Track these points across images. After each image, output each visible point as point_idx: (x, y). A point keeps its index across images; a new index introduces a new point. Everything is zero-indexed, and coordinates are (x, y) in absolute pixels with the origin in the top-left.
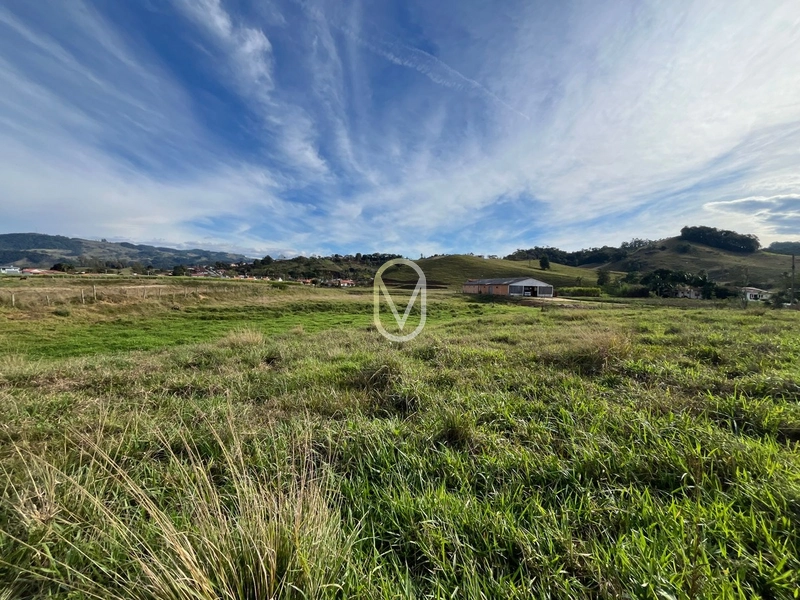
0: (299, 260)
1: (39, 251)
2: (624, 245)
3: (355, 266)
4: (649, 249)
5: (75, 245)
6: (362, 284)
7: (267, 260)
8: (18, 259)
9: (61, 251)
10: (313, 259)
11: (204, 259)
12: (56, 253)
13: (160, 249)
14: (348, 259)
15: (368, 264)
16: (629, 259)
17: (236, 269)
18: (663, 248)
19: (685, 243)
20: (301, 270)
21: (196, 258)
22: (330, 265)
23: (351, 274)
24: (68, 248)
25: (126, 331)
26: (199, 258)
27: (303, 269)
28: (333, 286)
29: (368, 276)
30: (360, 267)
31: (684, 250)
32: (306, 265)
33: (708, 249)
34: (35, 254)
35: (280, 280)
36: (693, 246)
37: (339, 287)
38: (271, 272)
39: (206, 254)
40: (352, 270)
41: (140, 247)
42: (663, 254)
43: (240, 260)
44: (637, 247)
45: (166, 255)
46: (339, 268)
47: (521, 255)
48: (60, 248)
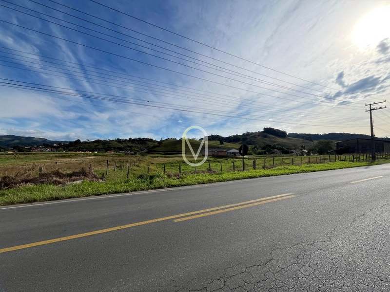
2: (244, 134)
4: (254, 136)
16: (248, 140)
18: (259, 136)
19: (266, 134)
21: (11, 140)
26: (13, 140)
31: (266, 137)
33: (273, 136)
36: (268, 135)
42: (259, 138)
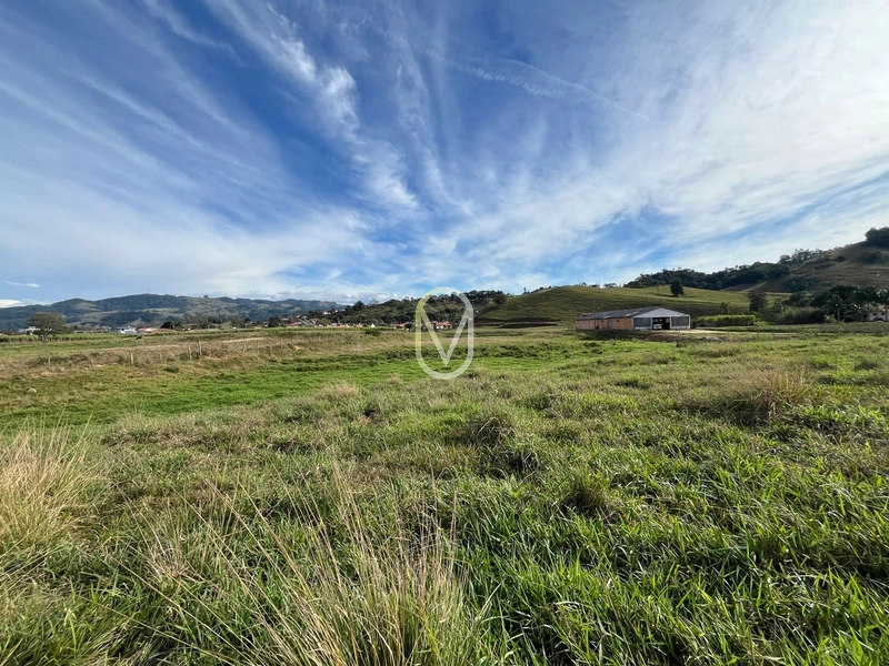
0: (391, 303)
1: (151, 310)
2: (784, 260)
3: (451, 307)
4: (818, 262)
5: (180, 303)
7: (359, 306)
8: (133, 320)
9: (169, 309)
10: (406, 301)
11: (297, 309)
12: (165, 312)
13: (255, 301)
14: (443, 299)
16: (792, 275)
17: (329, 317)
18: (840, 259)
20: (393, 315)
21: (290, 308)
23: (447, 315)
24: (175, 306)
25: (229, 386)
26: (293, 308)
27: (395, 313)
30: (456, 306)
31: (872, 259)
32: (399, 309)
34: (147, 313)
35: (373, 326)
36: (885, 252)
38: (364, 318)
39: (299, 303)
40: (448, 311)
41: (238, 301)
42: (841, 266)
43: (332, 307)
44: (803, 258)
45: (262, 306)
46: (433, 309)
47: (646, 281)
48: (168, 306)
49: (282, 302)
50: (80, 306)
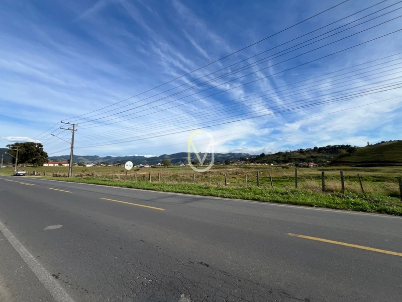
0: (279, 154)
3: (314, 155)
6: (323, 165)
7: (263, 155)
10: (287, 153)
11: (233, 157)
14: (309, 151)
15: (323, 153)
17: (249, 160)
20: (280, 159)
22: (297, 155)
23: (312, 159)
27: (282, 158)
28: (304, 166)
29: (324, 160)
30: (317, 155)
32: (283, 156)
35: (272, 164)
37: (308, 167)
38: (265, 161)
39: (234, 154)
40: (312, 157)
43: (250, 157)
45: (219, 156)
46: (303, 156)
49: (226, 154)
50: (166, 157)
